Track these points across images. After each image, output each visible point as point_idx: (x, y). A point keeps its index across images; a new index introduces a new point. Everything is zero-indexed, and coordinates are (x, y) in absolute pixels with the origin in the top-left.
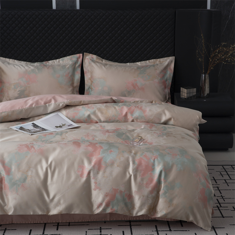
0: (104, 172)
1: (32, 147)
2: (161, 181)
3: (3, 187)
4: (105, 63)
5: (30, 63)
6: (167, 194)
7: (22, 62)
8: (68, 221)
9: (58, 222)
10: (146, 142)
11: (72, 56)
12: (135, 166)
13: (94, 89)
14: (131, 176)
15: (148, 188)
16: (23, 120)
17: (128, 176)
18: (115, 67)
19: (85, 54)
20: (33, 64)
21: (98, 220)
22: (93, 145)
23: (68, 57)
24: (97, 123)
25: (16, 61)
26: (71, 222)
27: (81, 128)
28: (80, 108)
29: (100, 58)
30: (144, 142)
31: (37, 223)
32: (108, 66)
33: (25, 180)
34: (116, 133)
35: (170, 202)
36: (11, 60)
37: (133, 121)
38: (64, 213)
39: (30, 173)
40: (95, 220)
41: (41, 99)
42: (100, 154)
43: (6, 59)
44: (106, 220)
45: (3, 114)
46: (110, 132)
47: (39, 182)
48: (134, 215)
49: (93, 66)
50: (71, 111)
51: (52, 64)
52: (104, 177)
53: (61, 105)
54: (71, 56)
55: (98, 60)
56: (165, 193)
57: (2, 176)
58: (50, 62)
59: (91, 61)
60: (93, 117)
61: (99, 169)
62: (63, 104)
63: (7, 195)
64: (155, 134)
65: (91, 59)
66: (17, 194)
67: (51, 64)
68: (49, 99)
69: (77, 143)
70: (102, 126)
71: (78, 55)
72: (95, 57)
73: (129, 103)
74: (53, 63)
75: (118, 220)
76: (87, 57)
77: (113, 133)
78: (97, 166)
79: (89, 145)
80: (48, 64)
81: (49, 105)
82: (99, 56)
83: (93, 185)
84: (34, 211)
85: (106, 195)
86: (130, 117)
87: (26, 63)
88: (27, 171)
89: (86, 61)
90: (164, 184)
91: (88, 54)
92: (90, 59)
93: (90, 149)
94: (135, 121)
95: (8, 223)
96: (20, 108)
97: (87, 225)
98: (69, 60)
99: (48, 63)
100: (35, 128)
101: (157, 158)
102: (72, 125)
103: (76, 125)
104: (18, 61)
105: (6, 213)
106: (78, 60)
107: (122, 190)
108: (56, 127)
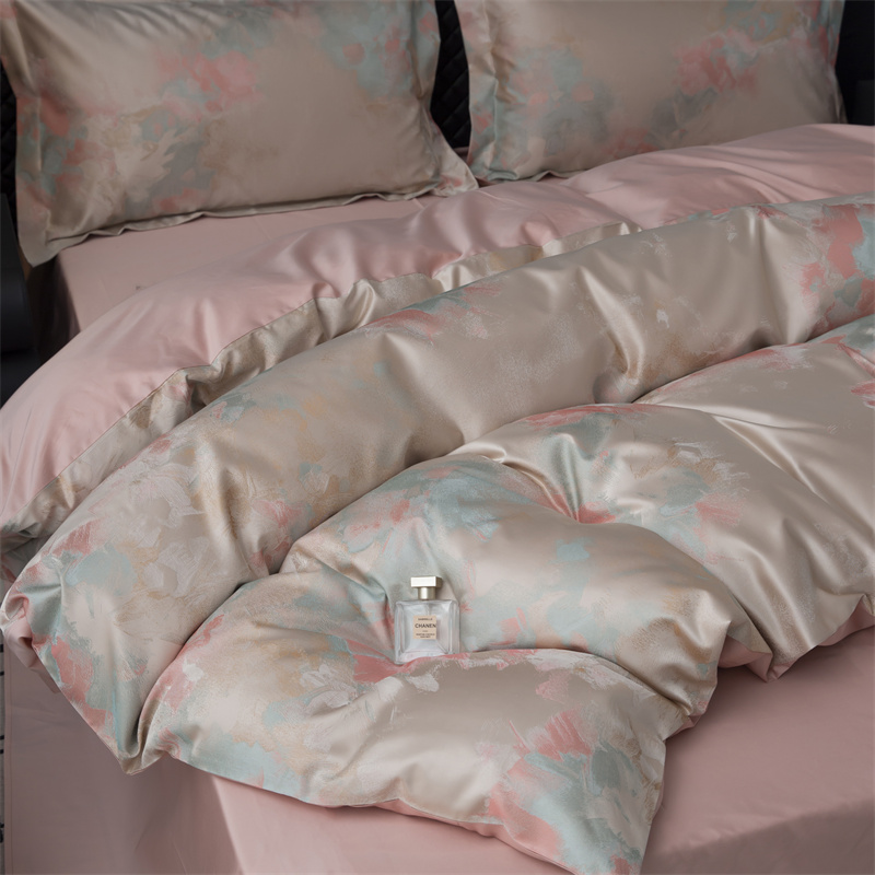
13: (520, 99)
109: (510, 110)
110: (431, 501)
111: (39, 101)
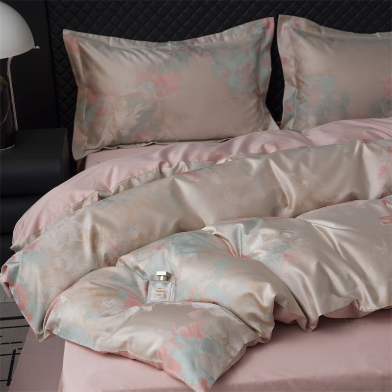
4: (328, 35)
5: (154, 44)
7: (137, 42)
11: (251, 23)
13: (306, 98)
19: (281, 18)
20: (162, 46)
23: (241, 26)
25: (122, 40)
29: (313, 23)
32: (335, 43)
36: (111, 38)
43: (101, 36)
49: (301, 46)
51: (206, 44)
54: (247, 24)
55: (310, 31)
58: (201, 39)
59: (295, 35)
65: (295, 27)
71: (264, 21)
72: (302, 22)
74: (209, 42)
76: (286, 24)
80: (197, 45)
82: (312, 20)
87: (147, 46)
89: (283, 34)
91: (288, 16)
92: (294, 30)
98: (245, 35)
99: (199, 42)
104: (127, 40)
106: (264, 33)
109: (301, 103)
110: (173, 243)
111: (87, 89)
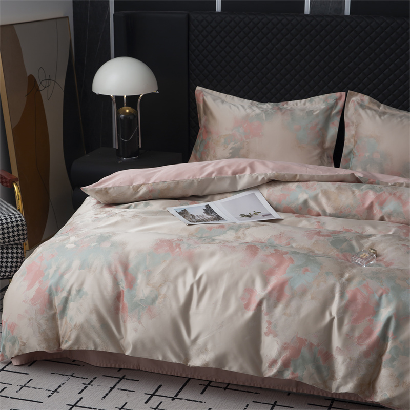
0: (287, 305)
1: (178, 246)
2: (388, 337)
3: (121, 307)
5: (258, 103)
6: (395, 363)
7: (246, 100)
8: (227, 382)
9: (210, 379)
10: (381, 261)
11: (328, 95)
12: (344, 302)
13: (357, 154)
14: (332, 320)
15: (361, 345)
16: (195, 198)
17: (328, 318)
18: (399, 120)
19: (350, 94)
20: (261, 105)
21: (277, 388)
22: (279, 254)
23: (320, 97)
24: (319, 215)
25: (235, 98)
26: (231, 383)
27: (283, 221)
28: (293, 187)
29: (375, 101)
30: (377, 261)
31: (176, 375)
32: (386, 116)
33: (154, 301)
34: (332, 238)
35: (399, 378)
36: (228, 95)
37: (382, 219)
38: (212, 366)
39: (164, 290)
40: (271, 388)
41: (229, 166)
42: (286, 272)
43: (222, 94)
44: (291, 390)
45: (161, 185)
46: (322, 235)
47: (175, 307)
48: (334, 391)
49: (360, 115)
50: (276, 191)
51: (293, 106)
52: (285, 314)
53: (260, 178)
54: (325, 96)
55: (371, 106)
56: (393, 359)
57: (121, 288)
58: (291, 103)
59: (358, 106)
60: (312, 204)
61: (278, 300)
62: (263, 176)
63: (124, 322)
64: (404, 247)
65: (359, 102)
66: (140, 322)
67: (291, 108)
68: (242, 167)
69: (253, 249)
70: (320, 222)
71: (338, 94)
72: (366, 99)
73: (380, 186)
74: (295, 105)
75: (312, 393)
76: (354, 99)
77: (327, 238)
78: (275, 294)
79: (272, 255)
80: (285, 106)
81: (240, 177)
82: (375, 99)
83: (265, 327)
84: (164, 356)
85: (284, 347)
86: (377, 212)
87: (251, 103)
88: (160, 286)
89: (349, 105)
90: (392, 343)
91: (356, 93)
92: (358, 103)
93: (272, 261)
94: (386, 219)
95: (131, 368)
96: (191, 178)
97: (256, 393)
98: (322, 102)
99: (287, 105)
100: (205, 214)
101: (387, 293)
102: (270, 214)
103: (276, 215)
104: (239, 98)
105: (123, 351)
106: (336, 103)
107: (313, 343)
108: (241, 215)
111: (204, 129)
